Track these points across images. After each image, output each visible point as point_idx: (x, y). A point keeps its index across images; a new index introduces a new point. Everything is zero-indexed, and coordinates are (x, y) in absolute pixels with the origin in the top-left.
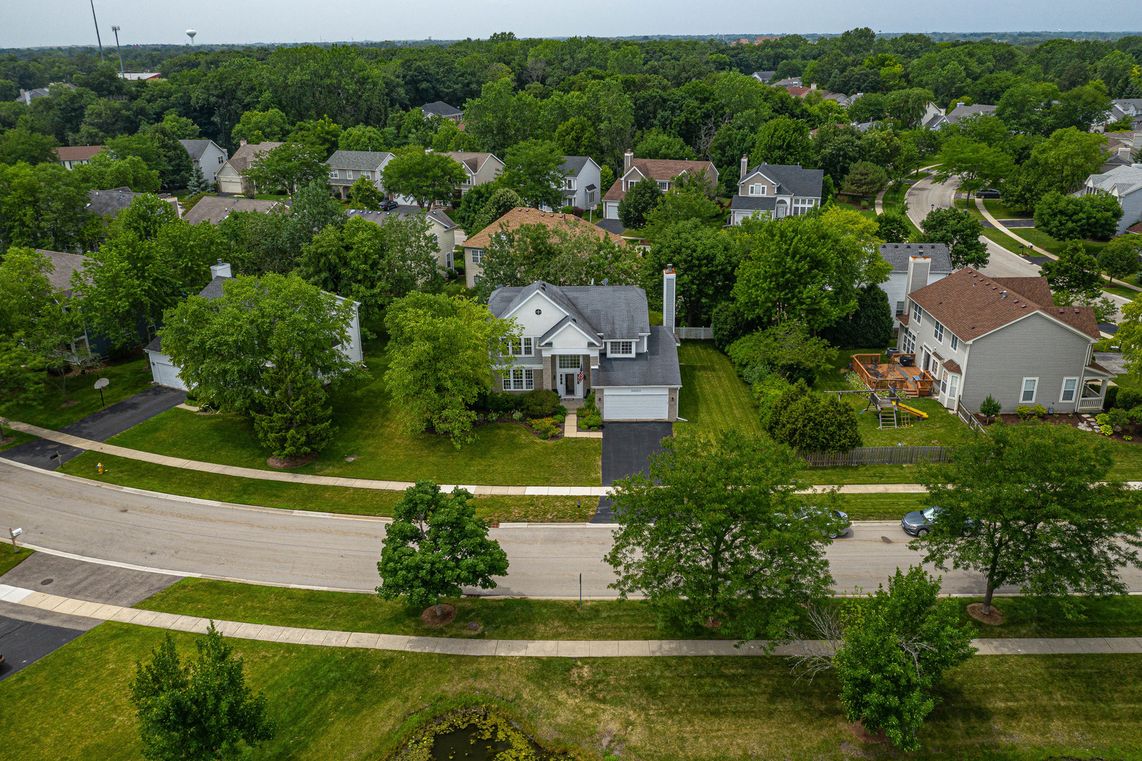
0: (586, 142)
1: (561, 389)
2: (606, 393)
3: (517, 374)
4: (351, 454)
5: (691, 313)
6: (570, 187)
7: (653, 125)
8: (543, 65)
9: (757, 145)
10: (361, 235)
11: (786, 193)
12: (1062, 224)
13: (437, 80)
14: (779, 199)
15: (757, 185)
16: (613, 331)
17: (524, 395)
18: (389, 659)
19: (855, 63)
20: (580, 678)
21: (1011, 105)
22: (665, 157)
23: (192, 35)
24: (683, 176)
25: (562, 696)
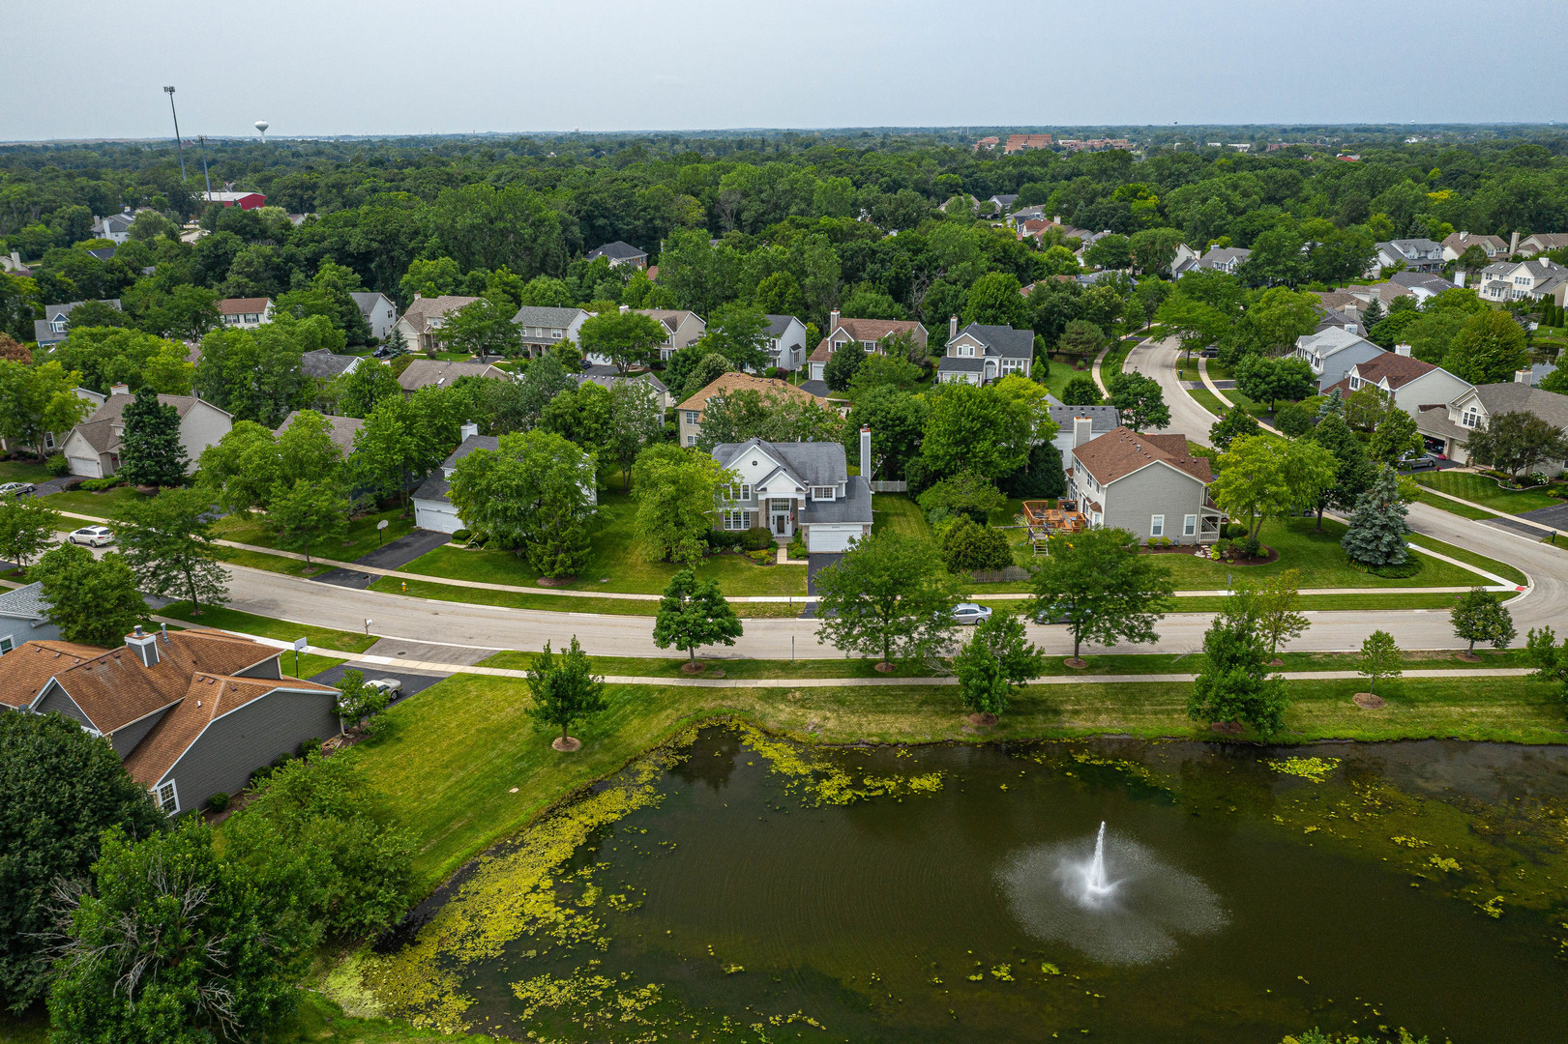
0: (790, 298)
1: (773, 528)
2: (811, 529)
3: (737, 516)
4: (604, 577)
5: (888, 469)
6: (774, 347)
7: (861, 279)
8: (739, 196)
9: (969, 303)
10: (594, 398)
11: (994, 354)
12: (1257, 386)
13: (614, 215)
14: (987, 360)
15: (965, 346)
16: (817, 478)
17: (745, 532)
18: (663, 690)
19: (1105, 194)
20: (794, 697)
21: (1265, 251)
22: (873, 316)
23: (262, 128)
24: (889, 337)
25: (782, 706)
